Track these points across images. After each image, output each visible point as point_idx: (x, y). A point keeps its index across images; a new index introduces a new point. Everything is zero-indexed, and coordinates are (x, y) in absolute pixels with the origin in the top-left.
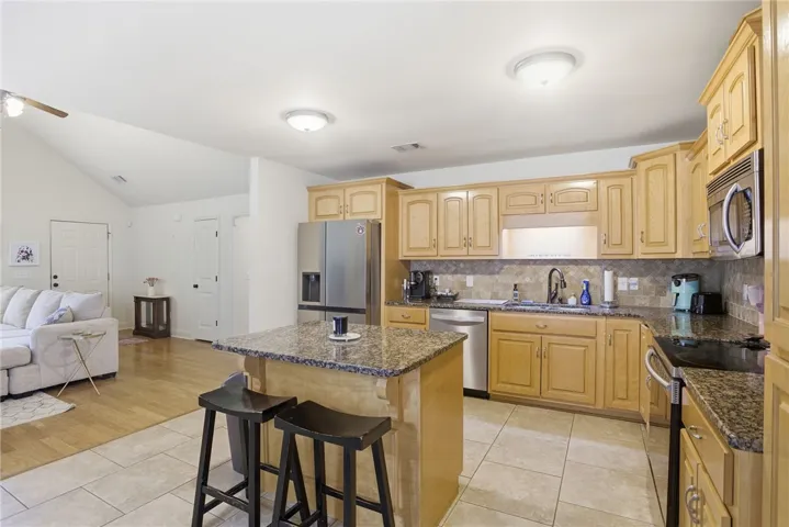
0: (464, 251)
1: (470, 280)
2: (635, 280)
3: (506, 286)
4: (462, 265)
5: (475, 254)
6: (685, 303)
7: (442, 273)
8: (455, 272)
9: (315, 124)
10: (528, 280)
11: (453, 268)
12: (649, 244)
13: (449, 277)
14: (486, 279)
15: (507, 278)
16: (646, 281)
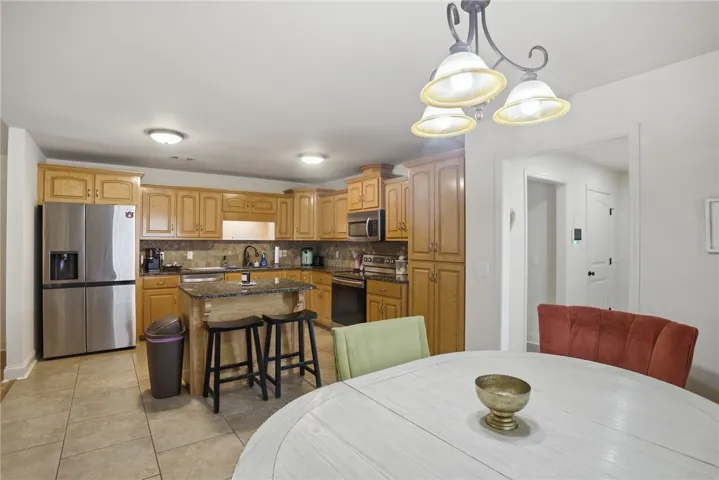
0: (196, 234)
1: (190, 255)
2: (285, 251)
3: (216, 258)
4: (183, 244)
5: (203, 236)
6: (309, 262)
7: (166, 250)
8: (179, 249)
9: (173, 140)
10: (230, 253)
11: (176, 246)
12: (301, 233)
13: (173, 253)
14: (202, 253)
15: (216, 253)
16: (290, 252)
